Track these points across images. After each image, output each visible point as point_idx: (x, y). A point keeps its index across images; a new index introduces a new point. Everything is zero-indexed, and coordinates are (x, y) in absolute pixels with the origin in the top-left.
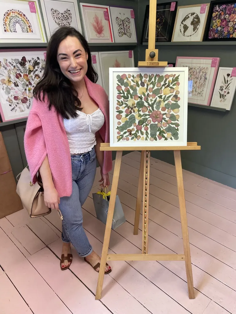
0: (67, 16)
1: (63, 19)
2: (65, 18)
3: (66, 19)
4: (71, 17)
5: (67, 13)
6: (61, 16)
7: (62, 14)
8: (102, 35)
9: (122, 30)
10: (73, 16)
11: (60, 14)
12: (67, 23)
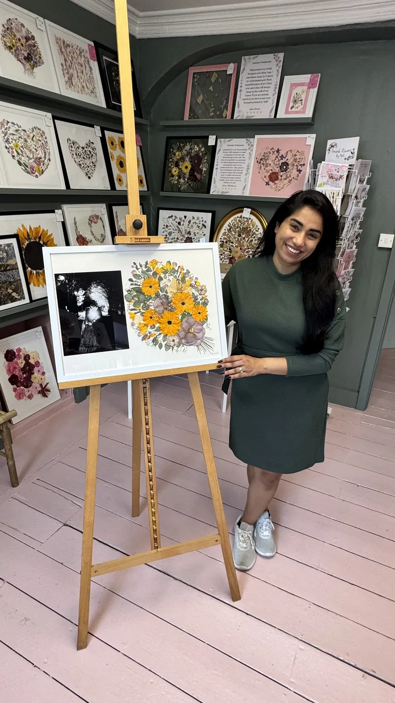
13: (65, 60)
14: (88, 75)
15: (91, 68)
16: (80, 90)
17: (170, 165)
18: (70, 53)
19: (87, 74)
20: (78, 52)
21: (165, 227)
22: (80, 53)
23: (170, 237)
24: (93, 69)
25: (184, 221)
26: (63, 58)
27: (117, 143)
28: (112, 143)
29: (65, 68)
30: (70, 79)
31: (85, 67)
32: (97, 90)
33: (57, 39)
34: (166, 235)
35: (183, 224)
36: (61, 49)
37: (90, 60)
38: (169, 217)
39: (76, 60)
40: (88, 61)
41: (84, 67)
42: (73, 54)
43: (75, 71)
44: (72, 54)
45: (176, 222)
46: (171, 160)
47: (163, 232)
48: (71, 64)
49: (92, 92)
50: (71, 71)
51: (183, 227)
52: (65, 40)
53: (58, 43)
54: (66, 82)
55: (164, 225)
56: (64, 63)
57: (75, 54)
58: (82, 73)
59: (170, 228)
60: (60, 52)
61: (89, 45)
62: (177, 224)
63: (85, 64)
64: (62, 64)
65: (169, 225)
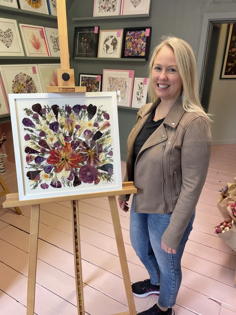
0: (8, 34)
1: (6, 37)
2: (8, 35)
3: (8, 37)
4: (13, 35)
5: (8, 31)
6: (4, 34)
7: (5, 32)
8: (40, 50)
9: (57, 47)
10: (14, 34)
11: (3, 33)
12: (9, 40)
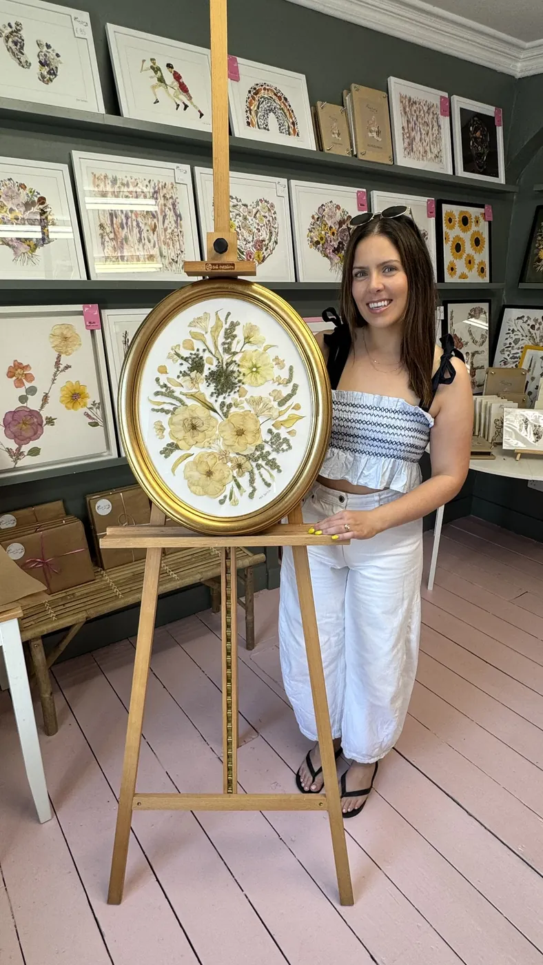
13: (408, 121)
14: (435, 136)
15: (439, 126)
16: (421, 157)
17: (537, 245)
18: (415, 112)
19: (433, 135)
20: (426, 109)
21: (510, 332)
22: (429, 109)
23: (516, 347)
24: (442, 127)
25: (540, 324)
26: (406, 119)
27: (457, 219)
28: (450, 220)
29: (406, 131)
30: (410, 144)
31: (433, 126)
32: (443, 154)
33: (401, 97)
34: (510, 344)
35: (539, 328)
36: (404, 109)
37: (440, 116)
38: (518, 318)
39: (422, 119)
40: (437, 118)
41: (431, 126)
42: (420, 112)
43: (419, 133)
44: (418, 113)
45: (529, 325)
46: (540, 238)
47: (507, 339)
48: (415, 124)
49: (437, 156)
50: (413, 134)
51: (538, 332)
52: (412, 97)
53: (402, 102)
54: (405, 149)
55: (509, 330)
56: (405, 125)
57: (422, 112)
58: (427, 134)
59: (518, 333)
60: (403, 113)
61: (442, 97)
62: (529, 327)
63: (432, 122)
64: (403, 128)
65: (516, 329)
